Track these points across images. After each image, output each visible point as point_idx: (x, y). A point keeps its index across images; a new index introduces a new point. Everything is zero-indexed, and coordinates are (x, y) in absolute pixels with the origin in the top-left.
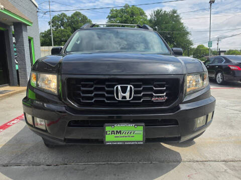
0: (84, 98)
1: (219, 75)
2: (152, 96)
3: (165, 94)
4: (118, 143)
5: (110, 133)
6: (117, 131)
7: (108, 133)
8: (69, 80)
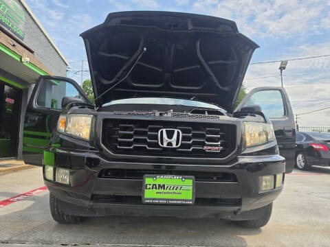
0: (121, 144)
1: (300, 156)
2: (204, 144)
3: (219, 143)
4: (161, 201)
5: (151, 187)
6: (159, 185)
7: (148, 187)
8: (106, 121)
